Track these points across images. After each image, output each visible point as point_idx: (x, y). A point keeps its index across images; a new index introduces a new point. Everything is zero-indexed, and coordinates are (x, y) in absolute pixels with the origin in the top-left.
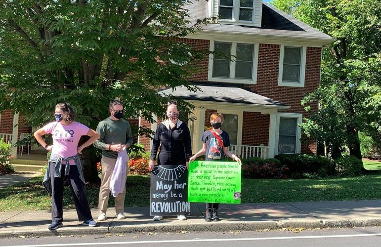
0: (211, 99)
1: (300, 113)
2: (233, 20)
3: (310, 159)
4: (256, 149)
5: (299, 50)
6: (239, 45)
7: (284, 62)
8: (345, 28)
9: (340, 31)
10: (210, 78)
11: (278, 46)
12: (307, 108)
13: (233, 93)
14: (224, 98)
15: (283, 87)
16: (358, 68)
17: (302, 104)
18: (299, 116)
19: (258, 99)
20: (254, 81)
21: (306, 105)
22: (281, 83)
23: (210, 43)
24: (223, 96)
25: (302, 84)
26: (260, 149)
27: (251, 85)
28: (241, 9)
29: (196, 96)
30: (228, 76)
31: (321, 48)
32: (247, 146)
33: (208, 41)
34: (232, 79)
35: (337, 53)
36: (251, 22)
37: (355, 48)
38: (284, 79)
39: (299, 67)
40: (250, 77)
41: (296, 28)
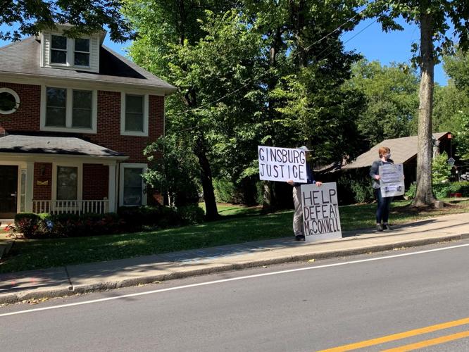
0: (40, 151)
1: (146, 163)
2: (68, 64)
3: (150, 210)
4: (99, 203)
5: (141, 98)
6: (75, 92)
7: (126, 111)
8: (189, 77)
9: (184, 80)
10: (43, 128)
11: (119, 94)
12: (150, 158)
13: (67, 144)
14: (54, 149)
15: (126, 136)
16: (205, 117)
17: (145, 154)
18: (145, 166)
19: (96, 150)
20: (94, 130)
21: (148, 155)
22: (123, 132)
23: (42, 89)
24: (55, 147)
25: (145, 133)
26: (103, 203)
27: (90, 135)
28: (75, 53)
29: (21, 147)
30: (64, 125)
31: (163, 97)
32: (88, 201)
33: (39, 87)
34: (68, 128)
35: (189, 102)
36: (87, 67)
37: (202, 97)
38: (127, 128)
39: (142, 115)
40: (90, 126)
41: (137, 75)
